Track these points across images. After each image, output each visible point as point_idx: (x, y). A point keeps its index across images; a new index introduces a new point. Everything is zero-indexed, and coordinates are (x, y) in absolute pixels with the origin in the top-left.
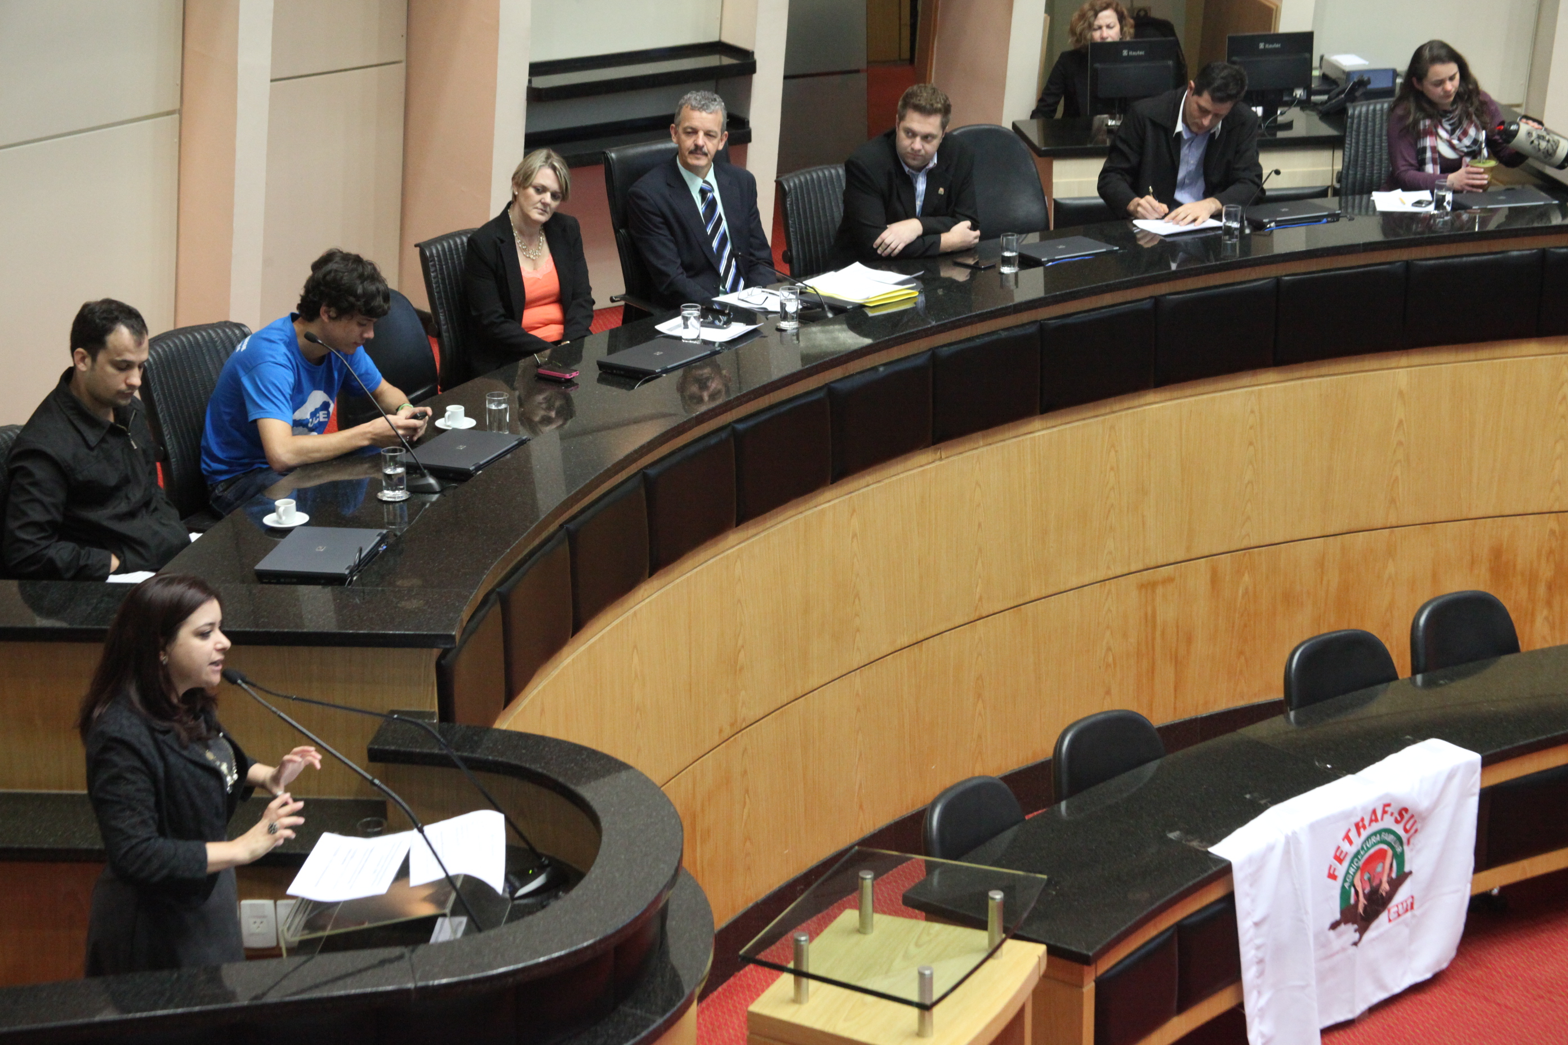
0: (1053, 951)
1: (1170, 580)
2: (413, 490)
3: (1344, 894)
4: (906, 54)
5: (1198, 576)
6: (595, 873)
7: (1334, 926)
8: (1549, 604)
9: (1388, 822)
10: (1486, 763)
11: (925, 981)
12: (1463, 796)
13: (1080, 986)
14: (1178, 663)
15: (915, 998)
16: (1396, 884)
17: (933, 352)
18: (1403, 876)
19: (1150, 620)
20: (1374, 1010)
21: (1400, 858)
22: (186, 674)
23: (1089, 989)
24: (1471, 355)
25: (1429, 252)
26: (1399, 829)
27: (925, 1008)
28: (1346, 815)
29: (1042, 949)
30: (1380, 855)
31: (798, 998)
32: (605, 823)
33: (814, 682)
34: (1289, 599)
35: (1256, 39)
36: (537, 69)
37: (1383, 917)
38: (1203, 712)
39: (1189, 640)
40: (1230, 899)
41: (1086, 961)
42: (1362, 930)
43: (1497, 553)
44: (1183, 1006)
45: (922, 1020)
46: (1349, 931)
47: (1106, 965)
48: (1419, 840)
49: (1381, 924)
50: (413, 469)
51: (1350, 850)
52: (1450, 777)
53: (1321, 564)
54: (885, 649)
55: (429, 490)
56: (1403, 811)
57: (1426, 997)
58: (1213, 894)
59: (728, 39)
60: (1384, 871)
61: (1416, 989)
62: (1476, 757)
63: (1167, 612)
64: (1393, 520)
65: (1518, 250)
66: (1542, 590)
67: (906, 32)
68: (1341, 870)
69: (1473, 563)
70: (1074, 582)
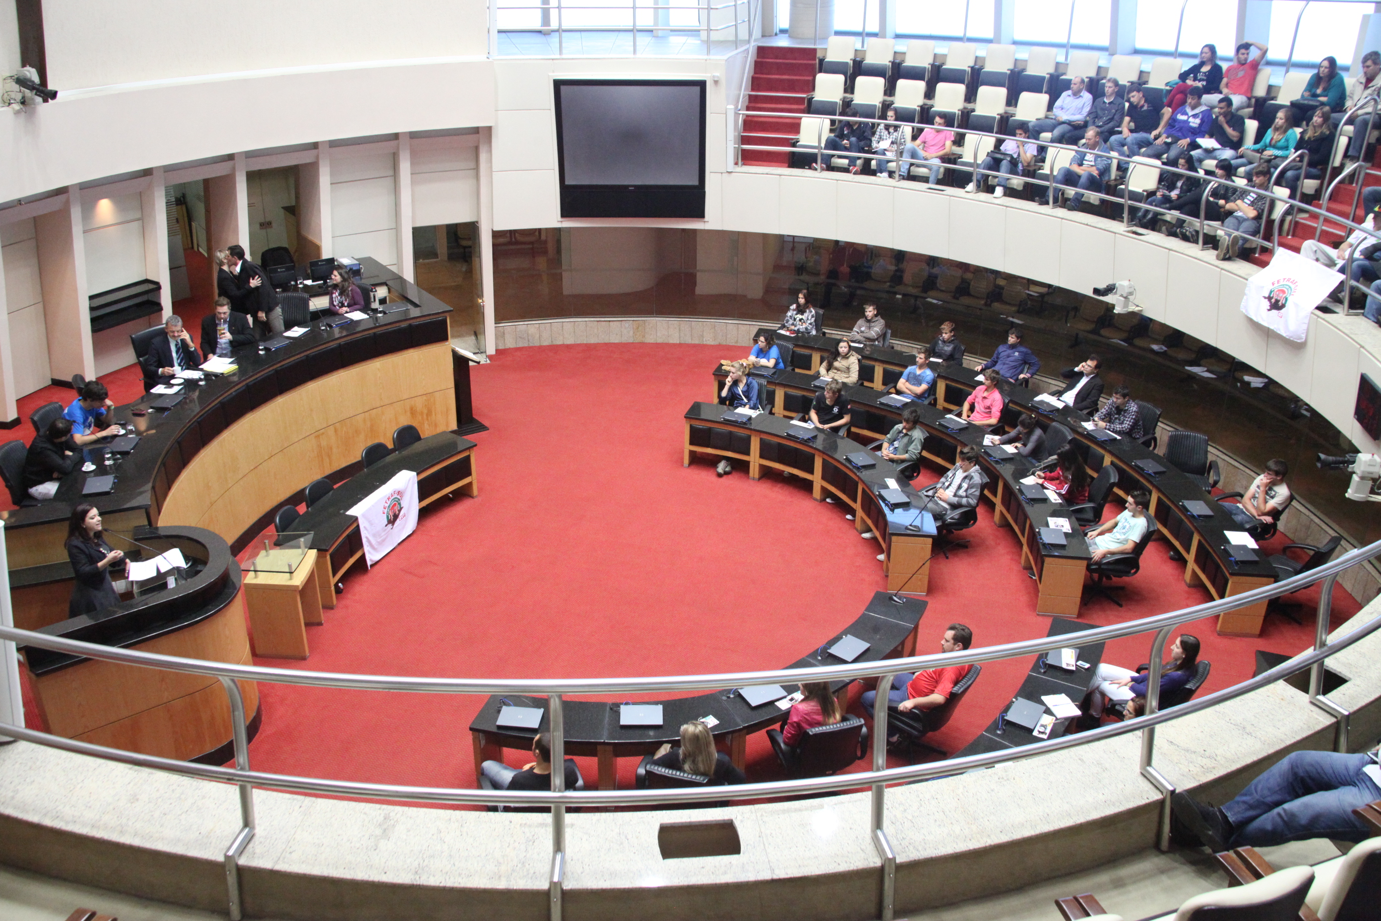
0: (319, 550)
1: (323, 434)
2: (114, 460)
3: (388, 517)
4: (190, 246)
5: (331, 431)
6: (211, 559)
7: (386, 526)
8: (427, 419)
9: (396, 496)
10: (418, 474)
11: (290, 566)
12: (413, 484)
13: (326, 557)
14: (329, 456)
15: (288, 571)
16: (400, 511)
17: (247, 384)
18: (401, 508)
19: (319, 446)
20: (399, 544)
21: (400, 504)
22: (91, 529)
23: (328, 557)
24: (395, 355)
25: (379, 329)
26: (399, 497)
27: (291, 573)
28: (386, 496)
29: (315, 551)
30: (395, 504)
31: (256, 577)
32: (208, 546)
33: (230, 485)
34: (357, 432)
35: (317, 262)
36: (91, 298)
37: (398, 520)
38: (338, 469)
39: (331, 448)
40: (358, 526)
41: (326, 551)
42: (393, 525)
43: (411, 409)
44: (352, 556)
45: (291, 576)
46: (390, 526)
47: (331, 551)
48: (404, 498)
49: (398, 522)
50: (113, 453)
51: (387, 505)
52: (409, 480)
53: (364, 420)
54: (247, 471)
55: (119, 459)
56: (399, 492)
57: (412, 537)
58: (355, 525)
59: (150, 278)
60: (397, 508)
61: (409, 536)
62: (415, 473)
63: (324, 443)
64: (382, 404)
65: (404, 325)
66: (425, 416)
67: (189, 238)
68: (386, 511)
69: (405, 412)
70: (297, 440)
